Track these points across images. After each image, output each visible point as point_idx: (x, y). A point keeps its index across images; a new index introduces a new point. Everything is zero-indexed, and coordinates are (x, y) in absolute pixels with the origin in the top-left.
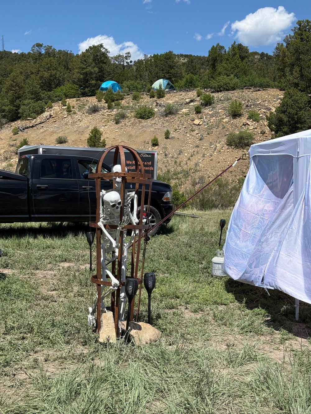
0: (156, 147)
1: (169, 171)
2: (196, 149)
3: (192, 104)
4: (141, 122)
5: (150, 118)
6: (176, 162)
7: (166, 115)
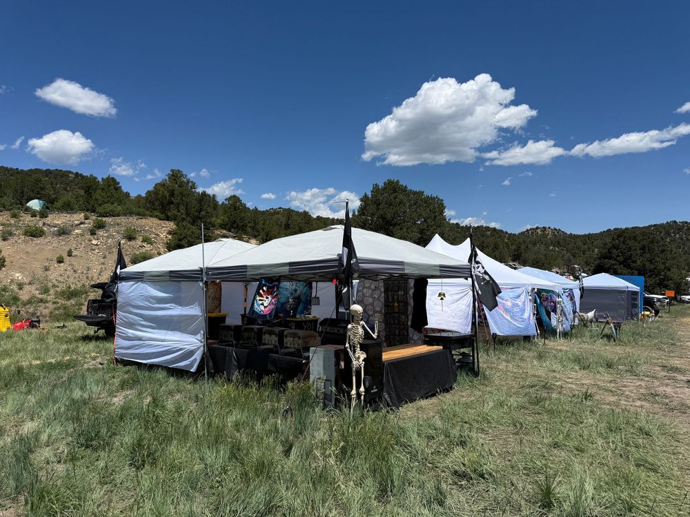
0: (62, 264)
1: (84, 285)
2: (103, 266)
3: (82, 226)
4: (33, 240)
5: (41, 236)
6: (87, 278)
7: (60, 235)
